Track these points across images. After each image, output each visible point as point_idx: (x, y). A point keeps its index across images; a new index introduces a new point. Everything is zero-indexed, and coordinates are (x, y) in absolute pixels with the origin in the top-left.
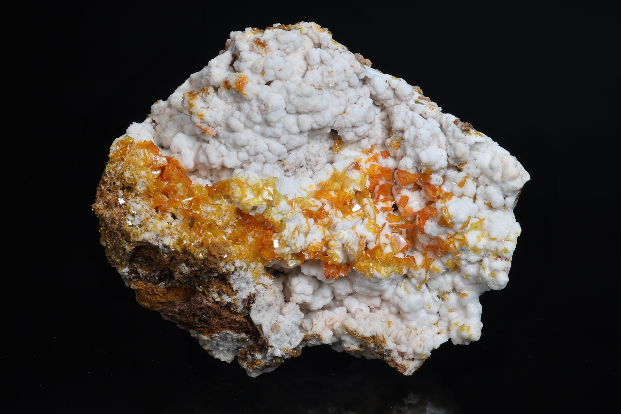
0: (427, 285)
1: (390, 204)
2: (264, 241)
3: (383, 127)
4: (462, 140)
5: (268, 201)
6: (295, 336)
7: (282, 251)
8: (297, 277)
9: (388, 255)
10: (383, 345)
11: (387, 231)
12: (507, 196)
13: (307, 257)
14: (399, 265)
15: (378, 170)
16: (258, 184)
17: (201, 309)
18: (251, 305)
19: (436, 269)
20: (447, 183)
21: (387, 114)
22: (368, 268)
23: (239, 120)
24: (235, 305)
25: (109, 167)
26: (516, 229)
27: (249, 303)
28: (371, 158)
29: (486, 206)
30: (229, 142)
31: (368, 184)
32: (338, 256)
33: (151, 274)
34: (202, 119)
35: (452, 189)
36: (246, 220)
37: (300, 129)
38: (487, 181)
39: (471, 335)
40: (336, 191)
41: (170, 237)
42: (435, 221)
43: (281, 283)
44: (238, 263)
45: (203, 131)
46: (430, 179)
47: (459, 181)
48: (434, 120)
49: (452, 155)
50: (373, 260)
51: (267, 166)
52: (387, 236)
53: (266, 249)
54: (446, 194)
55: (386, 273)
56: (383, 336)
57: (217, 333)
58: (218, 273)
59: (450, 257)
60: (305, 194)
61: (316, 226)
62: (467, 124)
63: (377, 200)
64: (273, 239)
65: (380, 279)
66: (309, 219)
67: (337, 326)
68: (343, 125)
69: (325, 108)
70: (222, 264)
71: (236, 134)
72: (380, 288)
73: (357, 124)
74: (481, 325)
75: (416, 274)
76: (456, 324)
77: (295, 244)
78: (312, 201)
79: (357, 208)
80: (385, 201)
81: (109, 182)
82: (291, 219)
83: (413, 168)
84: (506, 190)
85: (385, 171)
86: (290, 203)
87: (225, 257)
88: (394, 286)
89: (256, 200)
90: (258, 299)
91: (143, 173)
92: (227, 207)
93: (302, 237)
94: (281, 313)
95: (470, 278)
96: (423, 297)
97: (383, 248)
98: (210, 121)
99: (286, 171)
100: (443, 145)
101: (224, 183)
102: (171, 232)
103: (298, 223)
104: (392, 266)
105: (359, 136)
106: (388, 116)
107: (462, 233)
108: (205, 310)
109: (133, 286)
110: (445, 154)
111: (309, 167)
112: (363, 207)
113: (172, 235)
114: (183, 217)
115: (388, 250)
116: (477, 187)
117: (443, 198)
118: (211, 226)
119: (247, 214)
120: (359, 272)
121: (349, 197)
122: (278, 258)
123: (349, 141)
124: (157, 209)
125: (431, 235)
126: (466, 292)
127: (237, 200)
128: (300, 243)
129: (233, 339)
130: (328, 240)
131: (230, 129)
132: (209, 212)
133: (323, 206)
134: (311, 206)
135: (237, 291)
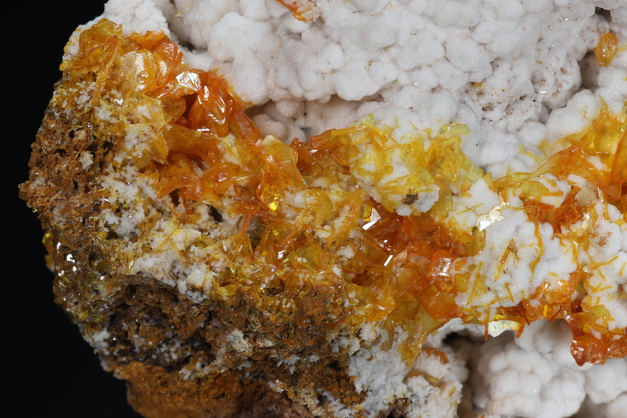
5: (444, 182)
7: (476, 301)
8: (503, 355)
16: (420, 141)
25: (59, 95)
30: (349, 38)
32: (608, 314)
33: (160, 346)
36: (387, 225)
37: (524, 7)
40: (605, 157)
41: (204, 266)
44: (369, 333)
45: (287, 10)
51: (442, 96)
60: (532, 165)
61: (557, 240)
66: (540, 226)
70: (330, 336)
71: (369, 19)
77: (507, 285)
78: (547, 180)
81: (59, 131)
82: (497, 226)
86: (497, 187)
87: (337, 320)
89: (414, 180)
91: (142, 110)
93: (524, 268)
99: (487, 108)
101: (337, 137)
102: (209, 255)
103: (513, 235)
109: (120, 373)
111: (539, 99)
113: (208, 261)
114: (237, 217)
118: (305, 241)
119: (392, 211)
124: (175, 197)
127: (368, 178)
128: (519, 283)
130: (586, 274)
132: (300, 206)
133: (574, 193)
134: (548, 193)
135: (364, 393)
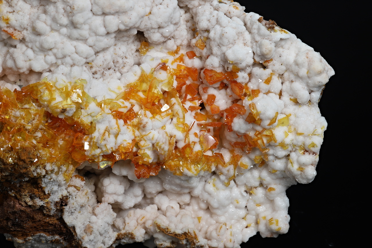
0: (235, 182)
1: (197, 103)
2: (75, 144)
3: (188, 28)
4: (268, 37)
5: (77, 103)
6: (108, 236)
7: (93, 153)
8: (108, 178)
9: (197, 153)
10: (195, 241)
11: (196, 129)
12: (312, 91)
13: (118, 158)
14: (207, 162)
15: (185, 70)
16: (66, 87)
17: (14, 213)
18: (64, 207)
19: (244, 165)
20: (253, 80)
21: (192, 15)
22: (178, 166)
23: (45, 23)
24: (47, 208)
26: (323, 124)
27: (62, 205)
28: (177, 59)
29: (292, 102)
30: (36, 46)
31: (175, 84)
32: (149, 157)
34: (8, 23)
35: (258, 86)
36: (55, 123)
37: (106, 30)
38: (292, 77)
39: (280, 228)
40: (144, 91)
42: (243, 118)
43: (93, 183)
44: (49, 167)
45: (10, 36)
46: (237, 77)
47: (265, 77)
48: (239, 19)
49: (259, 52)
50: (183, 158)
51: (75, 68)
52: (196, 134)
53: (76, 151)
54: (253, 91)
55: (196, 170)
56: (194, 232)
57: (31, 236)
58: (29, 177)
59: (258, 153)
60: (114, 96)
61: (126, 126)
62: (271, 21)
63: (184, 100)
64: (83, 142)
65: (190, 177)
66: (118, 120)
67: (149, 224)
68: (149, 25)
69: (132, 9)
70: (33, 168)
71: (42, 38)
72: (190, 185)
73: (163, 24)
74: (289, 218)
75: (225, 170)
76: (265, 218)
77: (105, 145)
78: (121, 102)
79: (165, 107)
80: (192, 100)
82: (100, 121)
83: (219, 67)
84: (311, 85)
85: (191, 71)
86: (100, 105)
87: (35, 161)
88: (203, 183)
89: (65, 103)
90: (71, 201)
92: (36, 110)
93: (112, 139)
94: (94, 214)
95: (278, 173)
96: (231, 192)
97: (192, 146)
98: (16, 25)
99: (95, 73)
100: (249, 43)
101: (32, 87)
103: (108, 125)
104: (201, 164)
105: (165, 37)
106: (192, 18)
107: (269, 129)
108: (18, 214)
110: (251, 51)
111: (117, 69)
112: (171, 106)
115: (197, 148)
116: (282, 83)
117: (249, 95)
118: (21, 130)
119: (56, 116)
120: (169, 170)
121: (157, 97)
122: (89, 160)
123: (156, 42)
125: (239, 132)
126: (273, 186)
127: (46, 103)
128: (111, 144)
129: (47, 241)
130: (139, 140)
131: (37, 33)
132: (18, 116)
133: (132, 107)
134: (121, 107)
135: (49, 194)
